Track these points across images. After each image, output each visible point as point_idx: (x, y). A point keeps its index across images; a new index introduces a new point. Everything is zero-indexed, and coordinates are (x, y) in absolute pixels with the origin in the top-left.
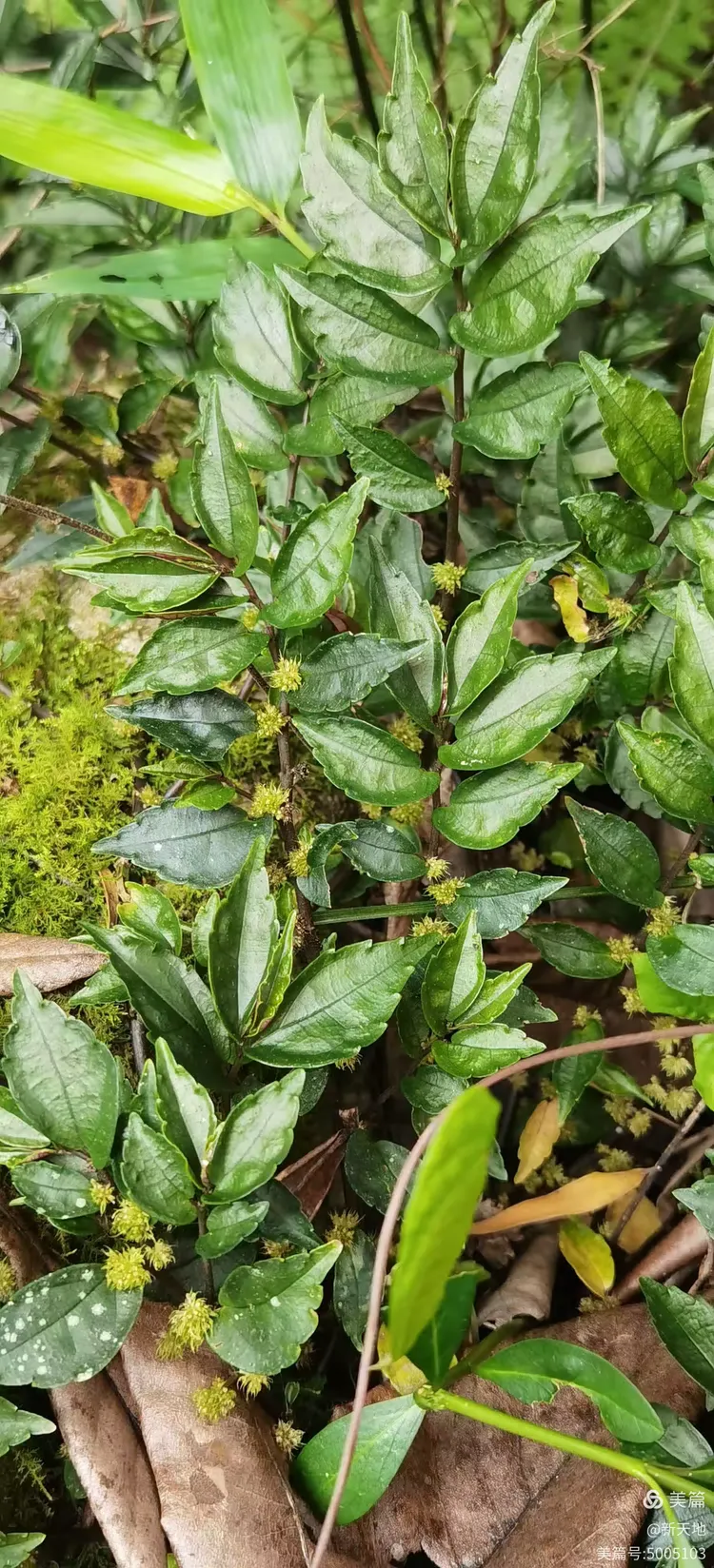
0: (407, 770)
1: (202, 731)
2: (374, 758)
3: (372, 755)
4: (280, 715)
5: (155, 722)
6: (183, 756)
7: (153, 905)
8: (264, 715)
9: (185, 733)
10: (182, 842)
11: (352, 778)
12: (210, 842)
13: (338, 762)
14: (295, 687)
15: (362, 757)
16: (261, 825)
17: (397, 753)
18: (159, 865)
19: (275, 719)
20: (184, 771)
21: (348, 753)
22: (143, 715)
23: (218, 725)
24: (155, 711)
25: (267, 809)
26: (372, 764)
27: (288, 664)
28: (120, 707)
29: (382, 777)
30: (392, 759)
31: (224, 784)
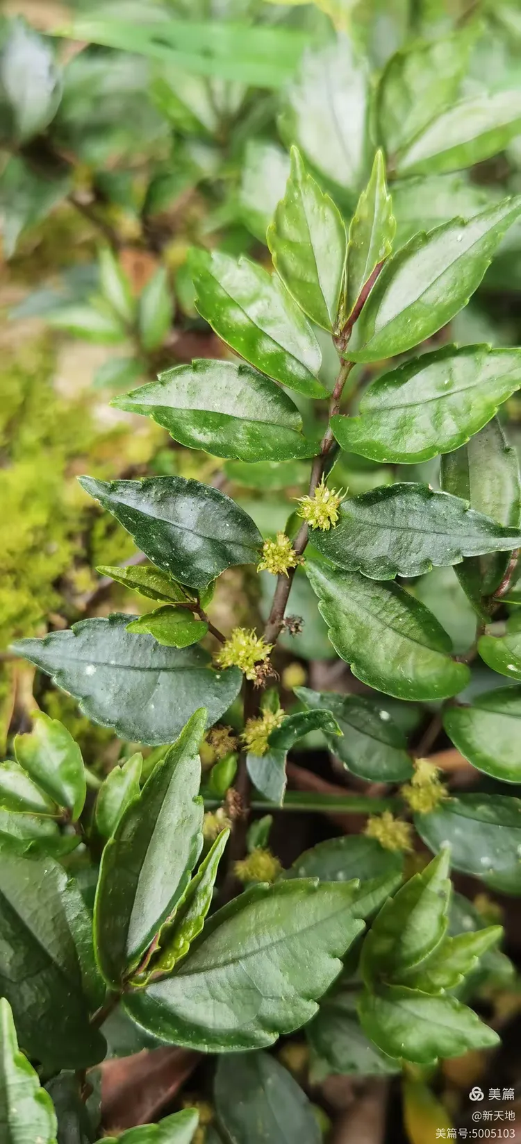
0: (433, 654)
1: (192, 544)
2: (395, 630)
3: (394, 625)
4: (293, 553)
5: (135, 514)
6: (157, 567)
7: (60, 748)
8: (273, 545)
9: (169, 540)
10: (123, 673)
11: (361, 650)
12: (156, 683)
13: (347, 625)
14: (326, 526)
15: (379, 626)
16: (224, 679)
17: (426, 632)
18: (85, 693)
19: (285, 556)
20: (153, 586)
21: (363, 616)
22: (124, 501)
23: (213, 542)
24: (139, 500)
25: (238, 663)
26: (390, 637)
27: (327, 494)
28: (97, 482)
29: (400, 658)
30: (417, 637)
31: (196, 615)
